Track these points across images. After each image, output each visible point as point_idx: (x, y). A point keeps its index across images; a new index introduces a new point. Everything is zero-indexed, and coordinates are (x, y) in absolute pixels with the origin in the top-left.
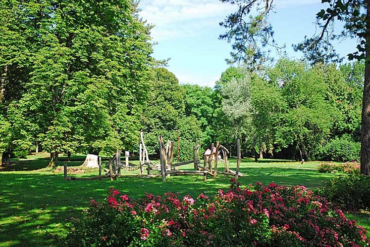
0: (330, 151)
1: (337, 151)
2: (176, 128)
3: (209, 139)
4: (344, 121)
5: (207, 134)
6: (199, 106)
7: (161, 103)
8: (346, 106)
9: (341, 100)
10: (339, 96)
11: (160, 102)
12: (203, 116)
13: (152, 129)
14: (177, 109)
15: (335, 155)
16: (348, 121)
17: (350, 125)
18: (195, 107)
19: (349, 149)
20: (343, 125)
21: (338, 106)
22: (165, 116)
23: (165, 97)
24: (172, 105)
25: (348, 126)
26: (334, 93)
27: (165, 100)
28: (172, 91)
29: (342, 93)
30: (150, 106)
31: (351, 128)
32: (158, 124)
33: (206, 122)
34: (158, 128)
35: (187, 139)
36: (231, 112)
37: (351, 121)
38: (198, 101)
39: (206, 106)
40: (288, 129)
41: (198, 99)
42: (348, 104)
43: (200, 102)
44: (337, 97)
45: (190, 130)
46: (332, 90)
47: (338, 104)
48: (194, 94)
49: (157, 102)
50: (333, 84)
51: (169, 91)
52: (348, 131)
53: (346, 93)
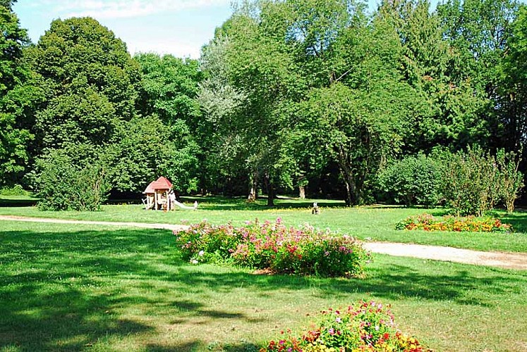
0: (392, 184)
1: (404, 182)
2: (113, 139)
3: (193, 162)
4: (435, 118)
5: (191, 152)
6: (170, 95)
7: (81, 89)
8: (442, 86)
9: (432, 74)
10: (430, 67)
11: (79, 87)
12: (180, 116)
13: (61, 141)
14: (116, 101)
15: (402, 191)
16: (446, 117)
17: (447, 128)
18: (163, 99)
19: (430, 178)
20: (433, 127)
21: (426, 88)
22: (86, 114)
23: (88, 76)
24: (106, 93)
25: (443, 129)
26: (421, 60)
27: (89, 83)
28: (106, 64)
29: (435, 60)
30: (58, 94)
31: (450, 133)
32: (74, 133)
33: (186, 127)
34: (75, 140)
35: (137, 162)
36: (212, 104)
37: (451, 119)
38: (168, 86)
39: (184, 96)
40: (302, 134)
41: (168, 82)
42: (448, 82)
43: (171, 87)
44: (427, 69)
45: (142, 143)
46: (416, 53)
47: (426, 82)
48: (160, 73)
49: (73, 88)
50: (418, 41)
51: (97, 65)
52: (442, 139)
53: (444, 60)
